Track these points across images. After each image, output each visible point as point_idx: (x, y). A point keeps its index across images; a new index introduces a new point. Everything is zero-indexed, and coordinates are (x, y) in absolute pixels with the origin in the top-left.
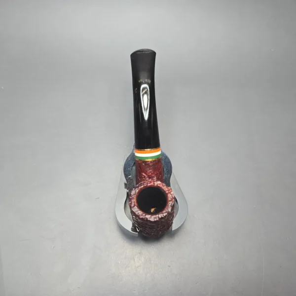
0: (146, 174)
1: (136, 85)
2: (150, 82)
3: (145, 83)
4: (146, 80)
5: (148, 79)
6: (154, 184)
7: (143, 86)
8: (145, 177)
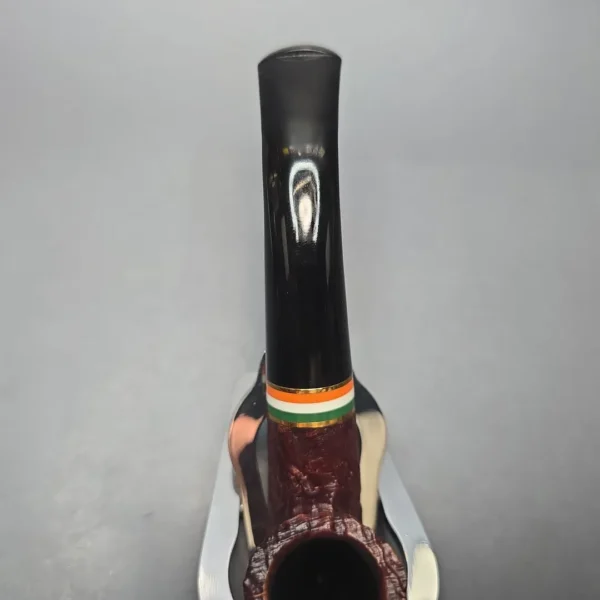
0: (302, 469)
1: (276, 164)
2: (321, 152)
3: (305, 157)
4: (308, 148)
5: (314, 142)
6: (333, 526)
7: (297, 167)
8: (298, 480)
